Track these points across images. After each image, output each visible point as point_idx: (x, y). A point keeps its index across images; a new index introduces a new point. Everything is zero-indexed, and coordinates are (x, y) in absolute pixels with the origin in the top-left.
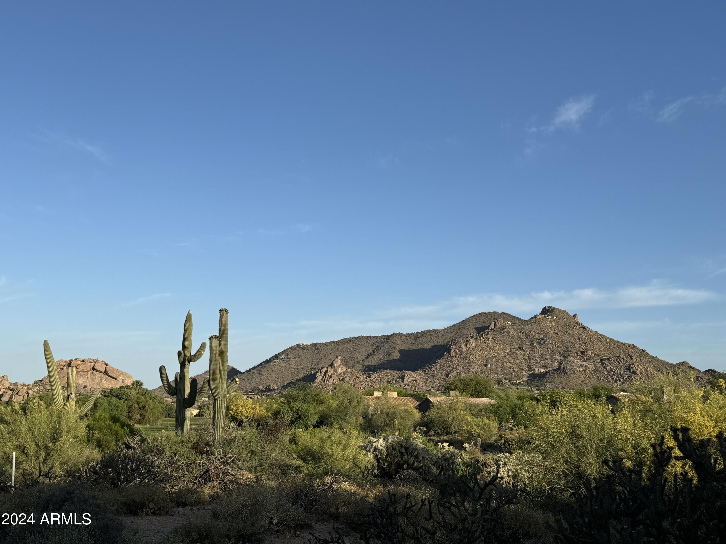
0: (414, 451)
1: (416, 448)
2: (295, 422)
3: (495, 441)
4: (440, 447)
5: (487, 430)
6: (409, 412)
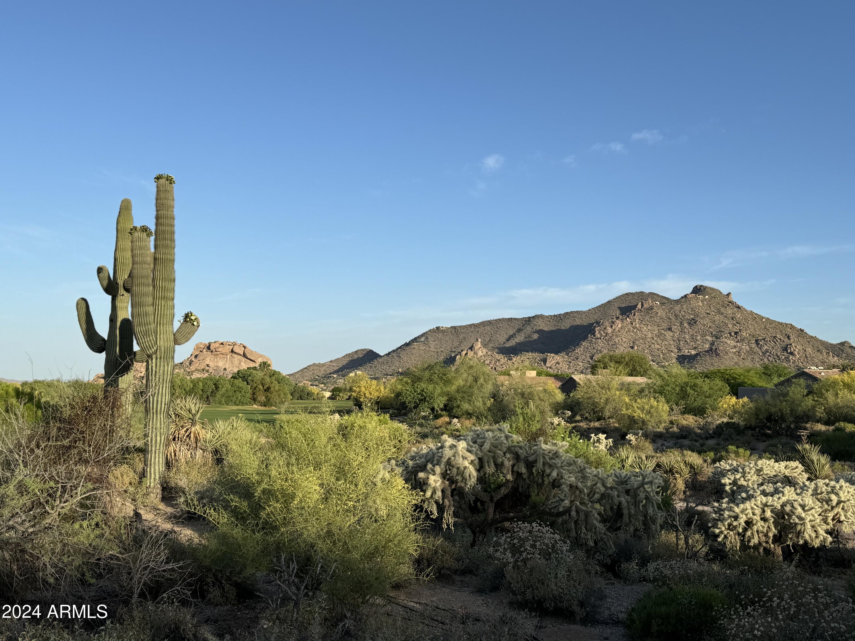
0: (548, 471)
1: (555, 464)
3: (667, 429)
4: (594, 440)
5: (655, 414)
6: (550, 392)
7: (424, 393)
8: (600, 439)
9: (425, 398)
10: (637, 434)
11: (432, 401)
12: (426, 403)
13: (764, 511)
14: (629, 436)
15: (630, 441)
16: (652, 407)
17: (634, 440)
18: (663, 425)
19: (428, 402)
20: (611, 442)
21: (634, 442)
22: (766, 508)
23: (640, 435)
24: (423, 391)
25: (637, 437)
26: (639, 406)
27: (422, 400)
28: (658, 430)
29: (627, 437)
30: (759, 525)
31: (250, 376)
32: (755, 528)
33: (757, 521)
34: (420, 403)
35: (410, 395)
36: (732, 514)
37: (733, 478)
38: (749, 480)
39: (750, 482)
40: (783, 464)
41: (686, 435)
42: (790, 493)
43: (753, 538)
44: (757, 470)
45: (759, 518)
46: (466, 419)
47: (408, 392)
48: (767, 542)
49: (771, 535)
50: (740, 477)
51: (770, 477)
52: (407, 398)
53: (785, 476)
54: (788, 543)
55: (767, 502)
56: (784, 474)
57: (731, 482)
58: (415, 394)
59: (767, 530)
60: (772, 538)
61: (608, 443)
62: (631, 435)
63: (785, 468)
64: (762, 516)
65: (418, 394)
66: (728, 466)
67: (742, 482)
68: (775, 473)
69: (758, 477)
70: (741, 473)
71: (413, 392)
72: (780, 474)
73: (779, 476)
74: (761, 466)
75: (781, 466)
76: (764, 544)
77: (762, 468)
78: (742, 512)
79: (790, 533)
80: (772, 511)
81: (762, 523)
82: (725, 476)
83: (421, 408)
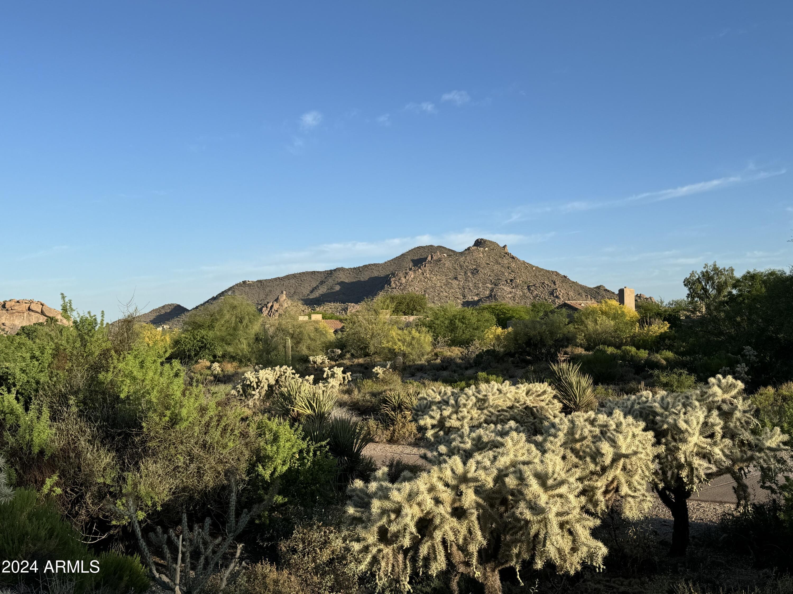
2: (199, 352)
3: (428, 361)
4: (328, 375)
5: (416, 346)
6: (321, 331)
7: (204, 340)
8: (335, 373)
9: (206, 345)
10: (385, 366)
11: (213, 347)
12: (207, 351)
13: (459, 494)
14: (376, 368)
15: (378, 374)
16: (413, 338)
17: (381, 373)
18: (426, 357)
19: (209, 349)
20: (349, 376)
21: (381, 376)
22: (463, 487)
23: (388, 366)
24: (203, 338)
25: (385, 369)
26: (400, 338)
27: (202, 347)
28: (419, 362)
29: (374, 370)
30: (447, 527)
31: (35, 331)
32: (438, 535)
33: (443, 520)
34: (200, 350)
35: (189, 343)
36: (388, 505)
37: (438, 417)
38: (463, 418)
39: (466, 421)
40: (523, 387)
41: (447, 367)
42: (518, 447)
43: (435, 558)
44: (479, 400)
45: (449, 510)
46: (229, 362)
47: (187, 340)
48: (467, 564)
49: (473, 548)
50: (451, 414)
51: (503, 410)
52: (186, 346)
53: (527, 408)
54: (513, 564)
55: (466, 472)
56: (525, 403)
57: (435, 422)
58: (195, 341)
59: (465, 539)
60: (476, 554)
61: (346, 378)
62: (379, 367)
63: (527, 394)
64: (457, 505)
65: (198, 341)
66: (438, 397)
67: (453, 422)
68: (509, 404)
69: (479, 412)
70: (453, 406)
71: (192, 339)
72: (518, 405)
73: (517, 407)
74: (484, 393)
75: (520, 391)
76: (462, 569)
77: (485, 396)
78: (411, 497)
79: (515, 542)
80: (477, 492)
81: (454, 522)
82: (427, 414)
83: (202, 356)
